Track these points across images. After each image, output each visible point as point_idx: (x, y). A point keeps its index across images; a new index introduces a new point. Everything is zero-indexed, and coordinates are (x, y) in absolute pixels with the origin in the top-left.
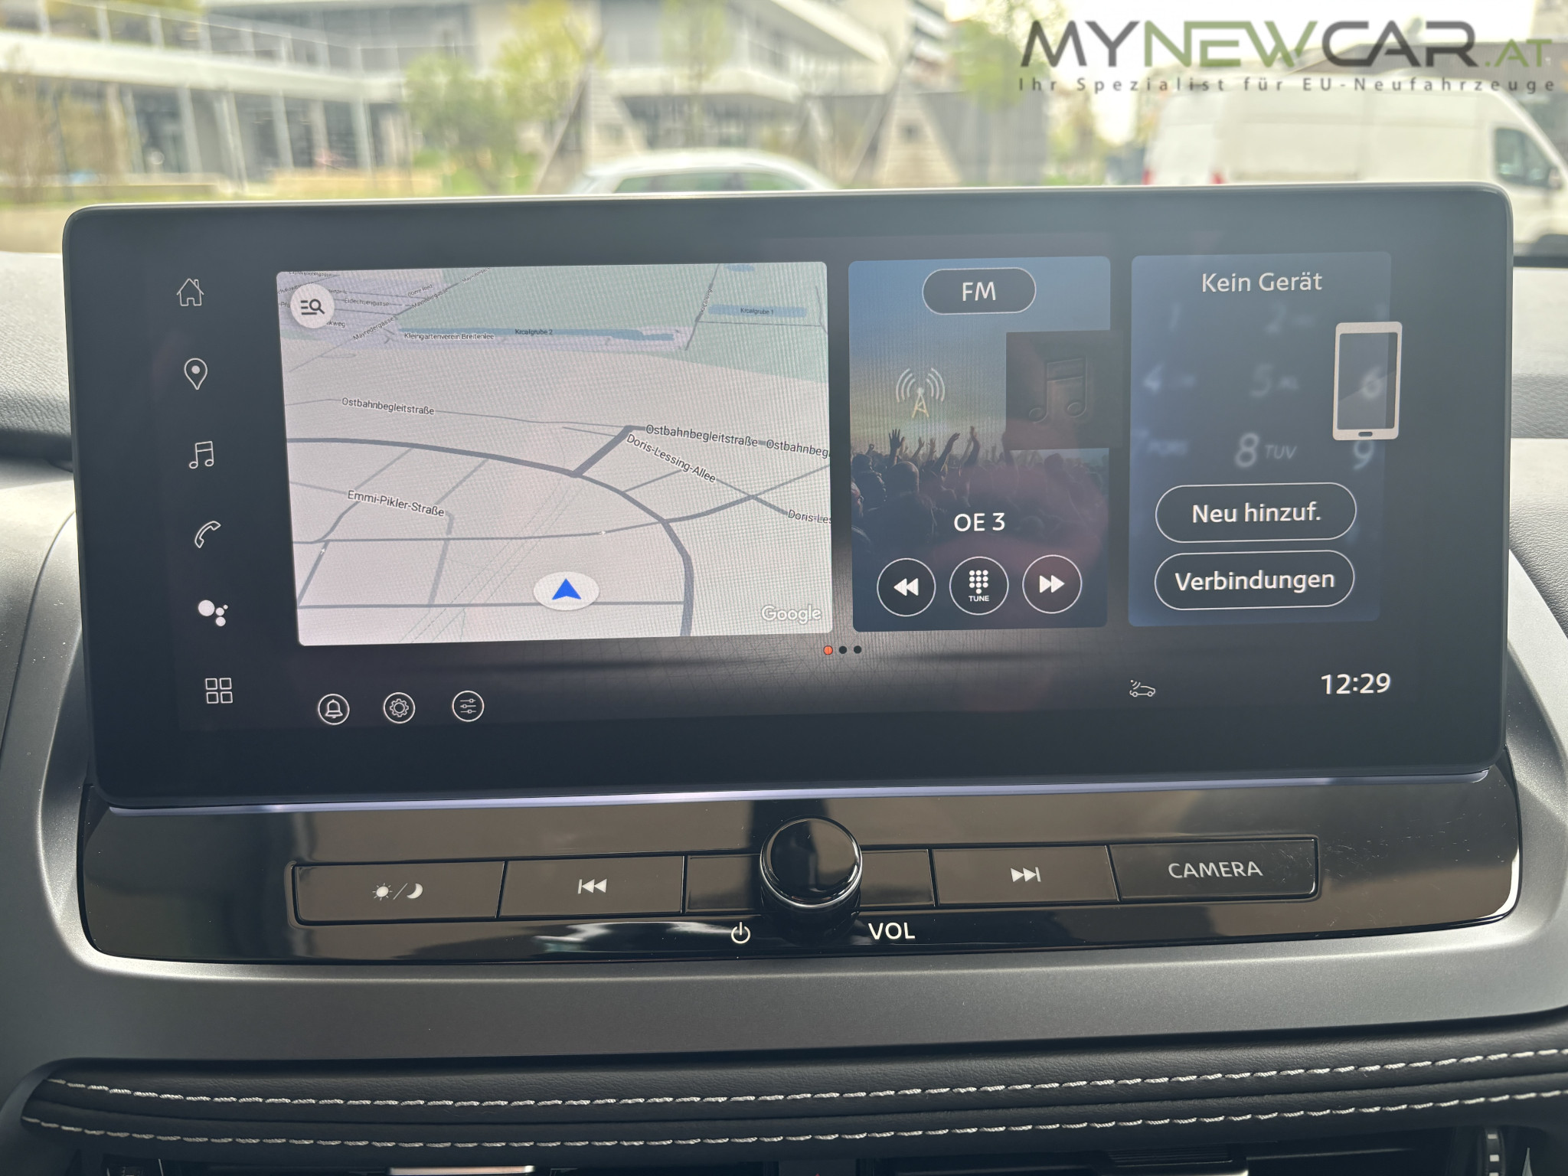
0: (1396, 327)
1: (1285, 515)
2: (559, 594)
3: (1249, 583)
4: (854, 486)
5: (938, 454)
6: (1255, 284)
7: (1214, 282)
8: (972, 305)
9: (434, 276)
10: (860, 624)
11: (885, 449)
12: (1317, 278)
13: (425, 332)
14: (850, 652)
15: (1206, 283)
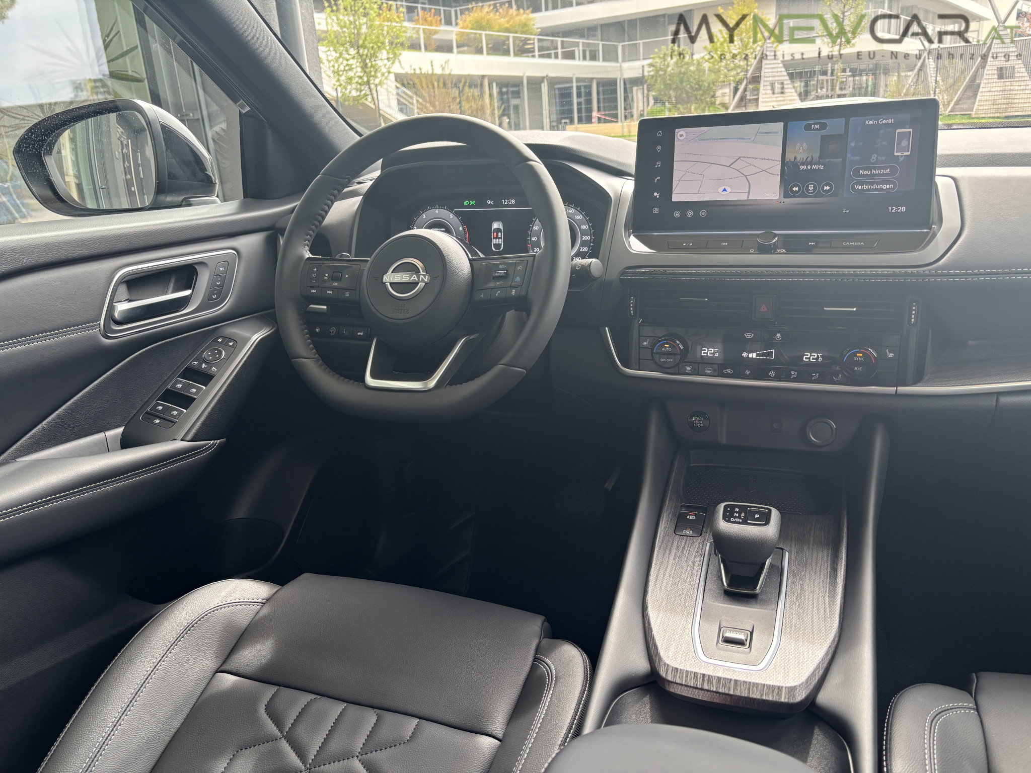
0: (911, 130)
1: (882, 172)
2: (723, 191)
3: (872, 187)
4: (786, 168)
5: (804, 161)
6: (878, 122)
7: (868, 122)
8: (814, 129)
9: (705, 129)
10: (785, 197)
11: (793, 160)
12: (893, 120)
13: (703, 140)
14: (782, 202)
15: (867, 122)
